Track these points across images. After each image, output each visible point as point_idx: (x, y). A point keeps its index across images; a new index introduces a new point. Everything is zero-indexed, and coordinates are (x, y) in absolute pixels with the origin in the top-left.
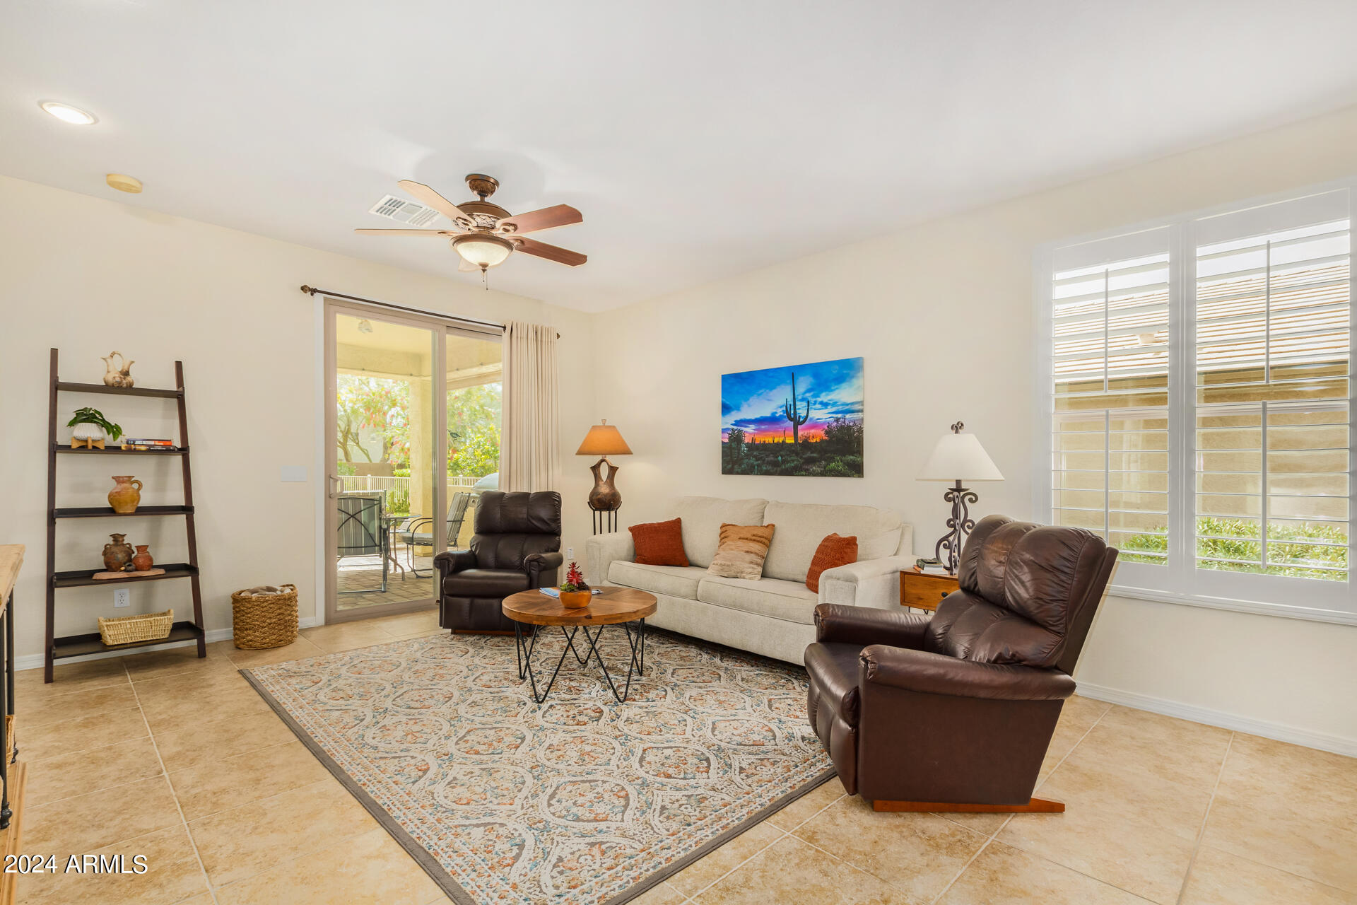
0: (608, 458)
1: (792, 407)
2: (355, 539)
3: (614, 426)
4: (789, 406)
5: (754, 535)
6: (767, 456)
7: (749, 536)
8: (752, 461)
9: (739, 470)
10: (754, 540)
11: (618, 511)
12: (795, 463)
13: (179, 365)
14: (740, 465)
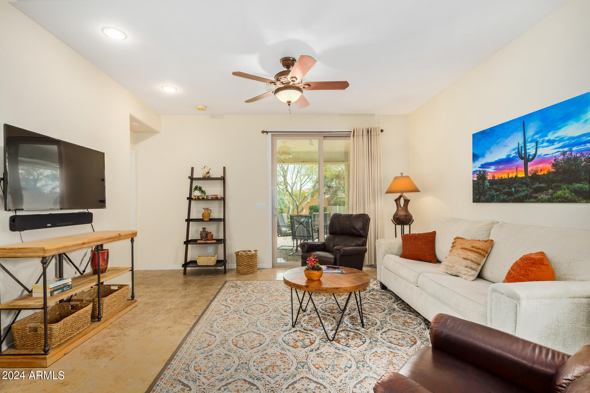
0: (405, 194)
1: (523, 149)
2: (303, 234)
3: (408, 176)
4: (520, 148)
5: (472, 247)
6: (504, 188)
7: (469, 247)
8: (493, 192)
9: (484, 199)
10: (472, 251)
11: (411, 225)
12: (526, 192)
13: (224, 168)
14: (485, 196)
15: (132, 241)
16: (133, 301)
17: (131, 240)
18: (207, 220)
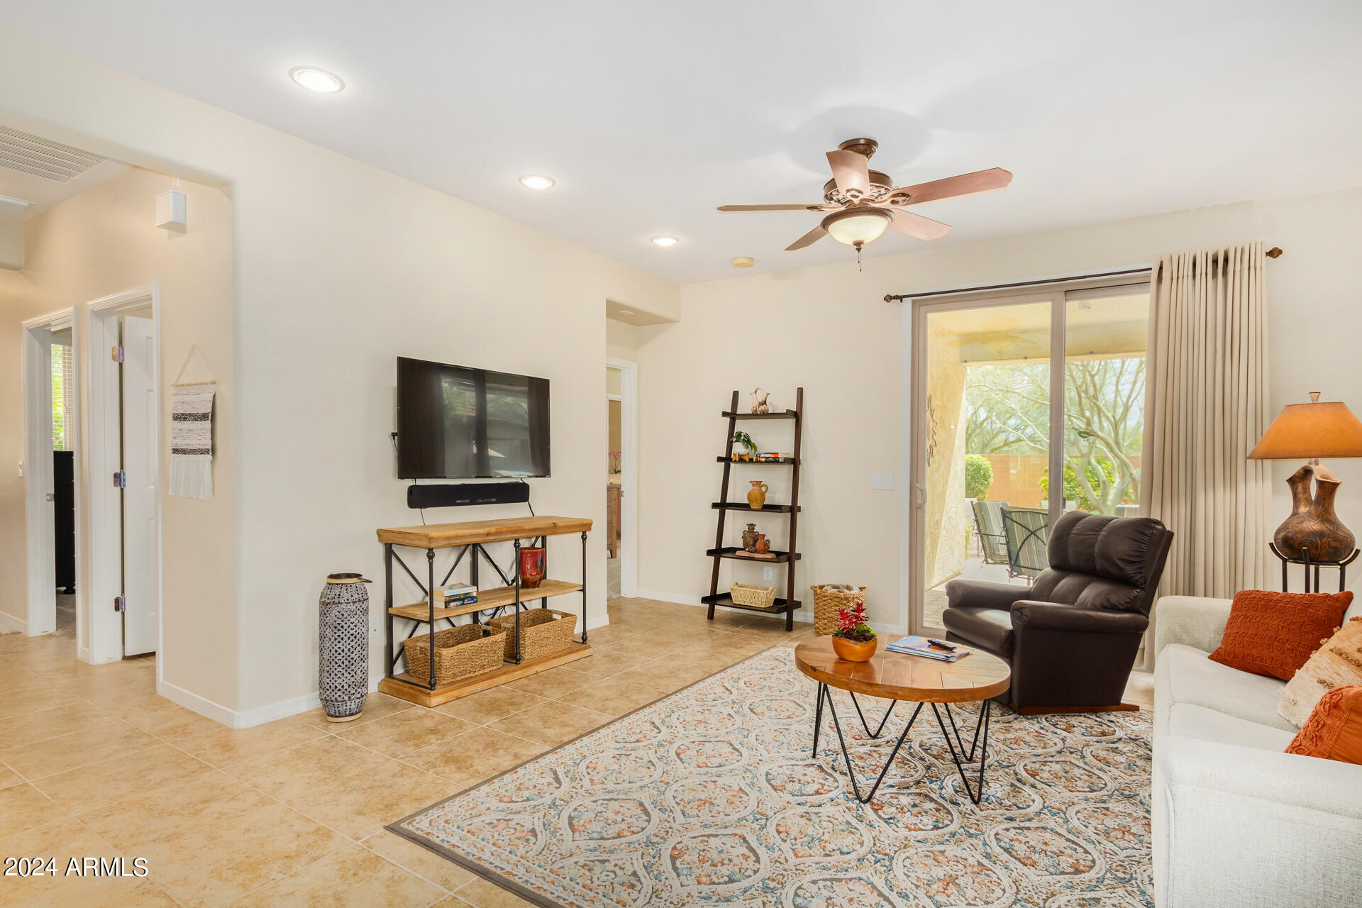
0: (1323, 464)
13: (798, 392)
15: (584, 538)
16: (584, 646)
17: (582, 537)
18: (755, 508)
